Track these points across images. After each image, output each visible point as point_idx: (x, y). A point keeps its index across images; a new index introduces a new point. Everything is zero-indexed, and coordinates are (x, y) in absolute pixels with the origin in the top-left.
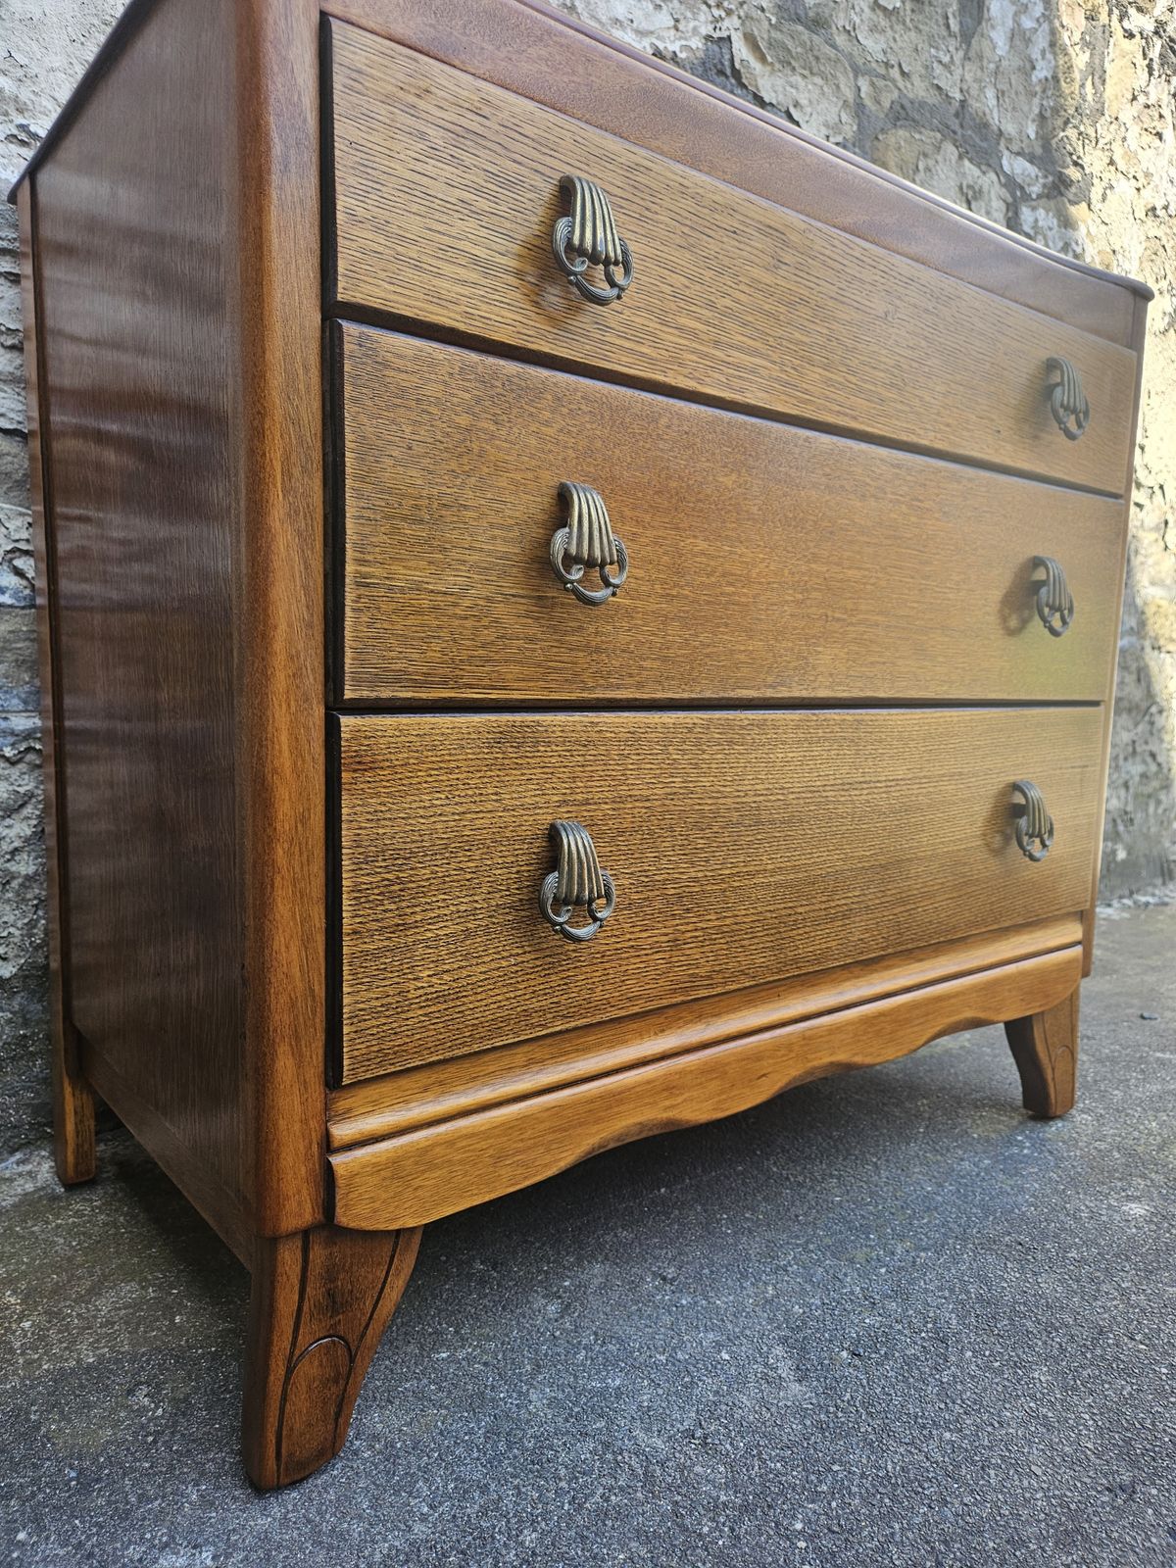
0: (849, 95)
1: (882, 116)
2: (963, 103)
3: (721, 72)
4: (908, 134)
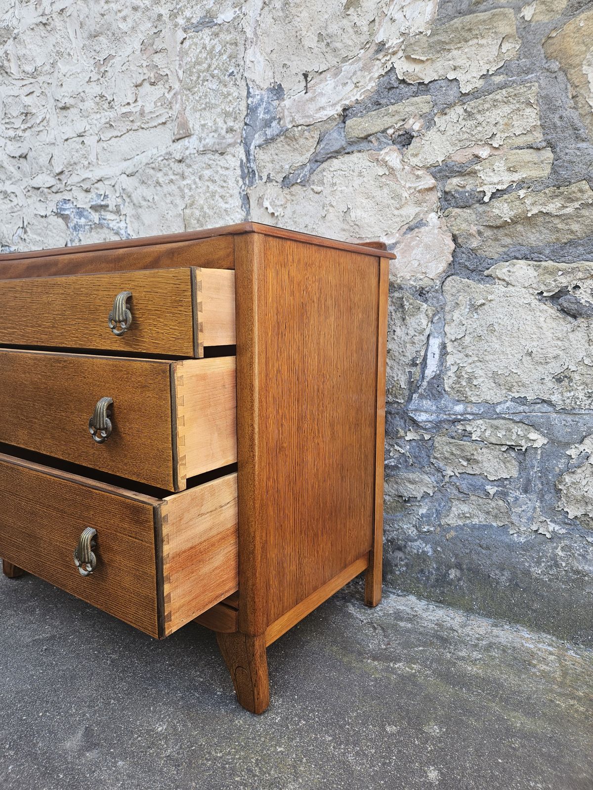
3: (391, 88)
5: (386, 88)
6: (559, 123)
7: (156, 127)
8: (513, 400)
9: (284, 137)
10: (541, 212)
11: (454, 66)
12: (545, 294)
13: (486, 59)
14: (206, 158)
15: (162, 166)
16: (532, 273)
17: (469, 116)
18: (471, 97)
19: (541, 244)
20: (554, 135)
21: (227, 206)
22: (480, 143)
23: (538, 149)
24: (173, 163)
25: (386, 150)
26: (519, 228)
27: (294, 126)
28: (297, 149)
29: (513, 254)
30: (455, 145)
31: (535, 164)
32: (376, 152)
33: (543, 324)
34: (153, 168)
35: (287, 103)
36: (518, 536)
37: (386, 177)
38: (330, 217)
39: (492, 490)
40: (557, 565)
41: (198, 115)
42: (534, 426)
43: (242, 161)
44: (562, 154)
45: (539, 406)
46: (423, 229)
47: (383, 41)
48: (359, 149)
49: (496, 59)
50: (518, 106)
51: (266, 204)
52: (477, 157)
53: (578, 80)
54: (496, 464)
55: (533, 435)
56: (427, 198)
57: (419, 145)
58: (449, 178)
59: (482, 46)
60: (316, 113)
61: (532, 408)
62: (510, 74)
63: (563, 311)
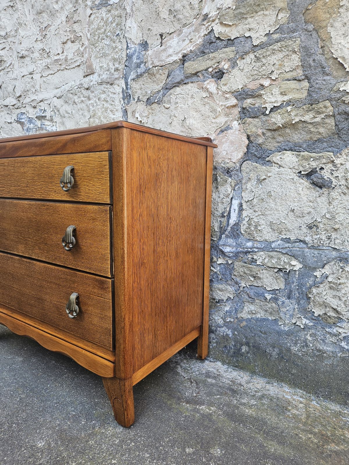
3: (211, 43)
5: (208, 43)
6: (312, 64)
7: (74, 68)
8: (282, 239)
9: (147, 74)
10: (301, 120)
11: (249, 28)
12: (303, 173)
13: (268, 24)
14: (102, 87)
15: (77, 92)
16: (295, 159)
17: (258, 59)
18: (259, 47)
19: (301, 141)
20: (310, 71)
21: (114, 116)
22: (264, 77)
23: (300, 81)
24: (83, 90)
25: (208, 82)
26: (288, 131)
27: (153, 67)
28: (155, 81)
29: (284, 147)
30: (249, 78)
31: (297, 90)
32: (202, 83)
33: (301, 192)
34: (72, 93)
35: (150, 52)
36: (284, 326)
37: (208, 98)
38: (174, 123)
39: (268, 296)
40: (307, 346)
41: (98, 60)
42: (295, 257)
43: (123, 89)
44: (314, 84)
45: (298, 244)
46: (229, 131)
47: (207, 14)
48: (192, 81)
49: (274, 23)
50: (287, 53)
51: (137, 115)
52: (262, 85)
53: (325, 36)
54: (271, 280)
55: (294, 262)
56: (232, 112)
57: (227, 78)
58: (245, 99)
59: (266, 15)
60: (167, 59)
61: (294, 245)
62: (283, 33)
63: (314, 183)
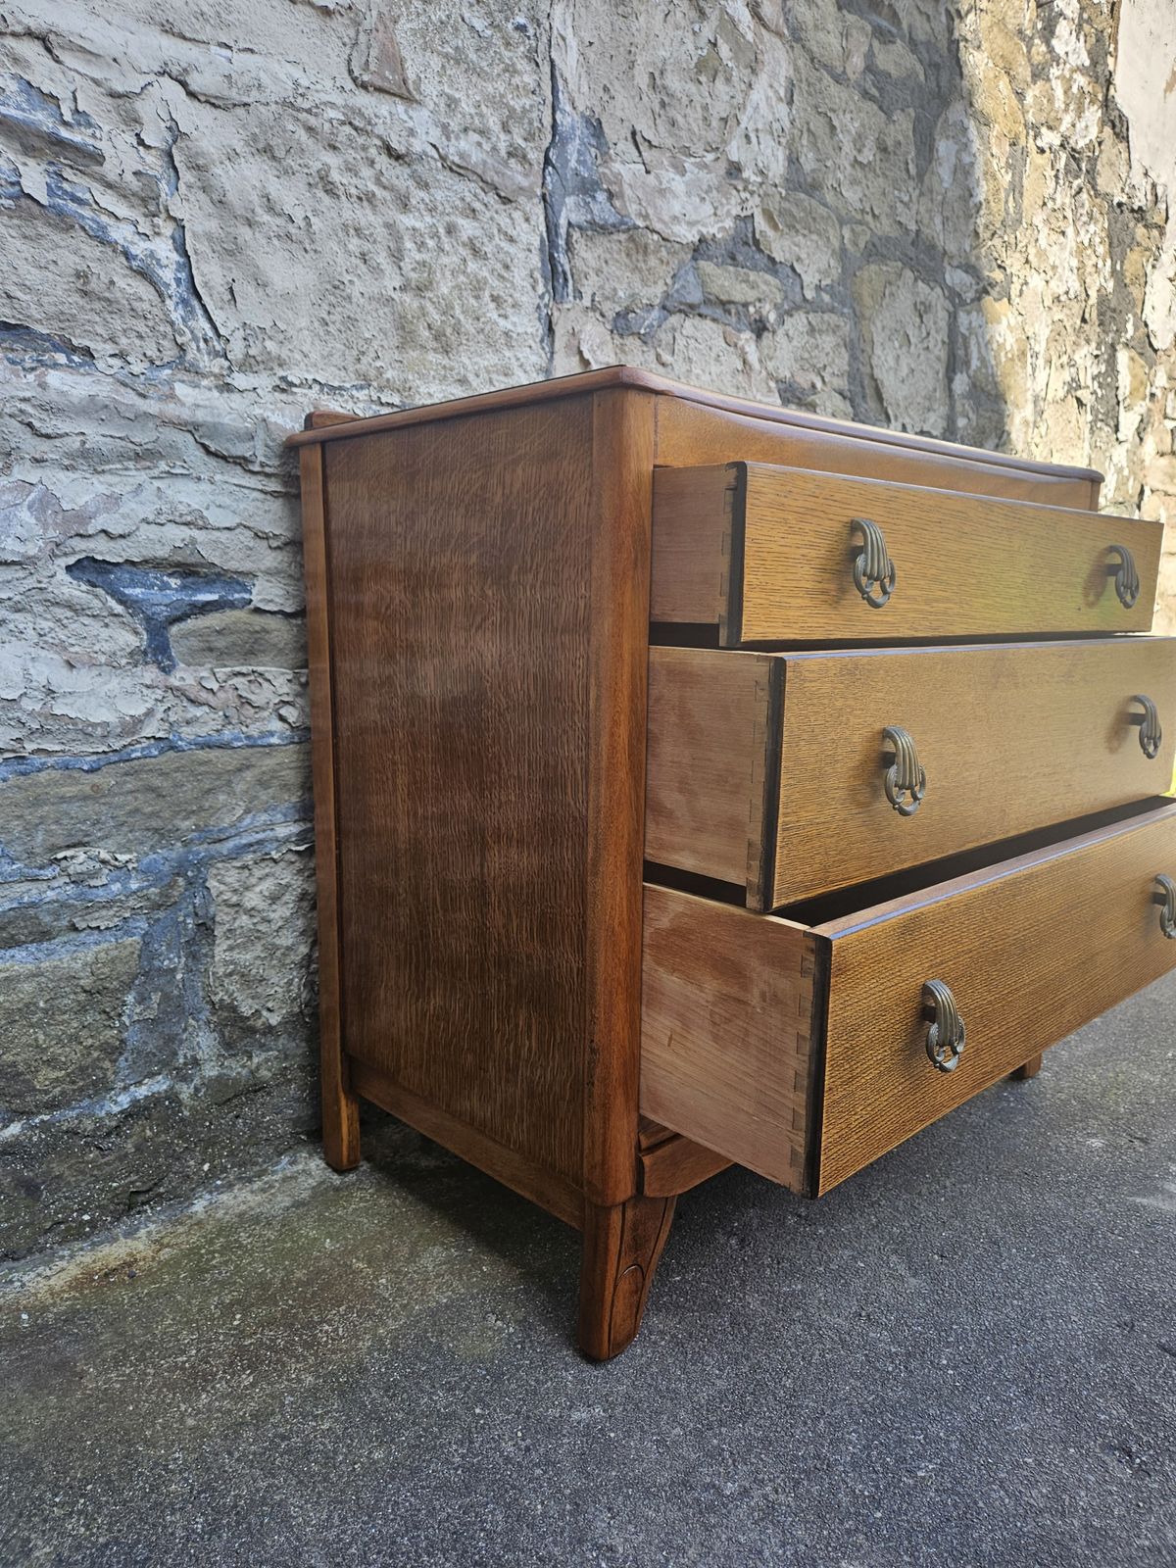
0: (836, 243)
1: (859, 255)
2: (918, 232)
3: (746, 243)
4: (877, 268)
5: (742, 239)
9: (627, 236)
11: (798, 256)
15: (342, 138)
17: (811, 330)
18: (811, 307)
20: (854, 387)
21: (508, 325)
25: (745, 335)
27: (647, 228)
28: (640, 271)
30: (797, 361)
32: (734, 332)
37: (742, 376)
41: (435, 61)
43: (542, 241)
47: (737, 163)
48: (716, 316)
49: (826, 271)
50: (839, 340)
51: (585, 351)
53: (867, 335)
57: (771, 342)
59: (819, 247)
